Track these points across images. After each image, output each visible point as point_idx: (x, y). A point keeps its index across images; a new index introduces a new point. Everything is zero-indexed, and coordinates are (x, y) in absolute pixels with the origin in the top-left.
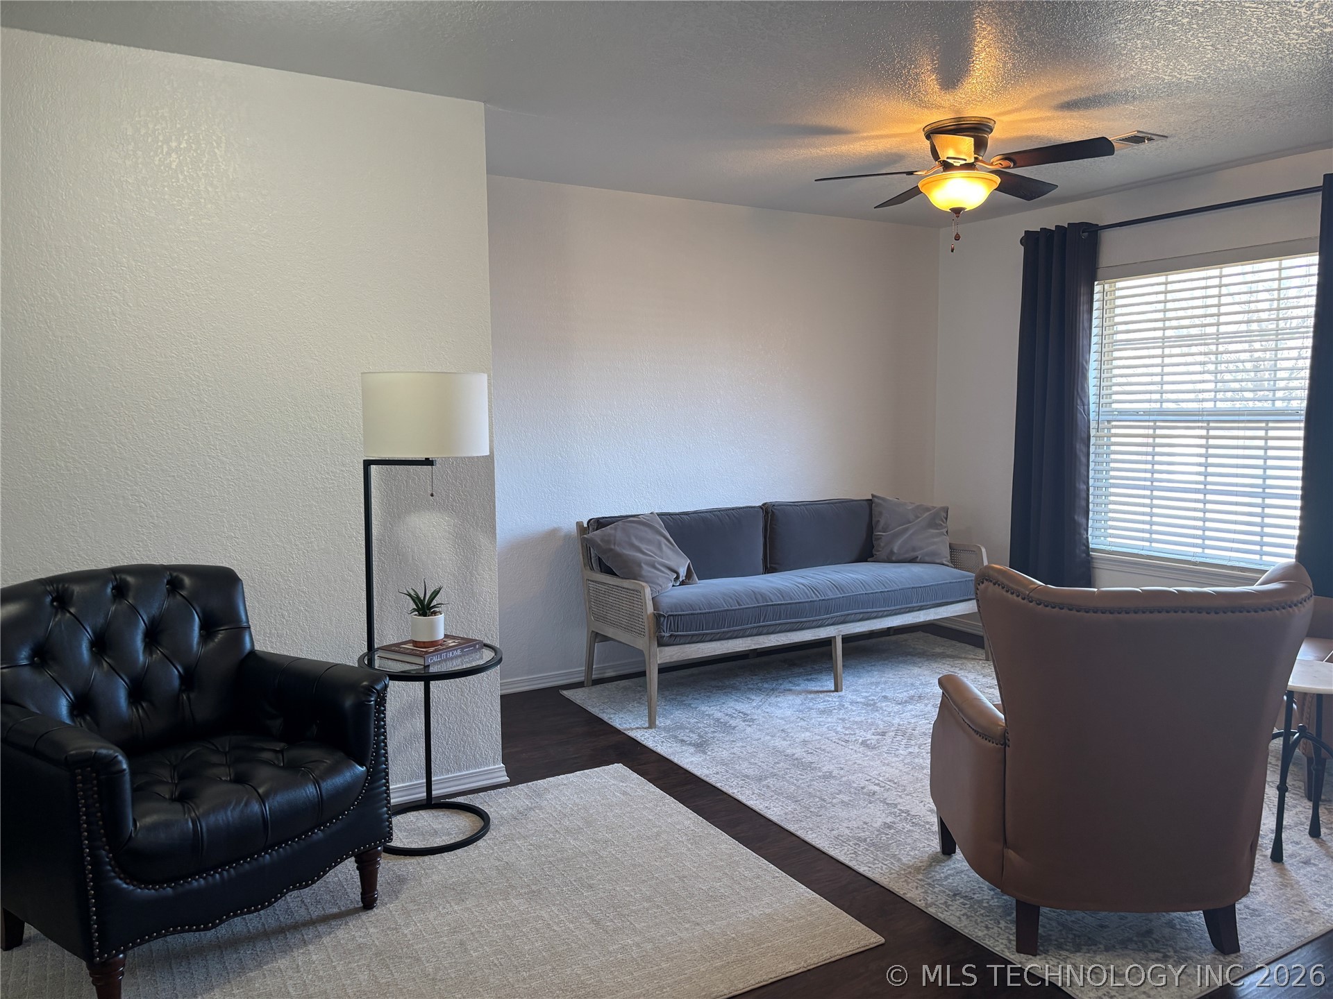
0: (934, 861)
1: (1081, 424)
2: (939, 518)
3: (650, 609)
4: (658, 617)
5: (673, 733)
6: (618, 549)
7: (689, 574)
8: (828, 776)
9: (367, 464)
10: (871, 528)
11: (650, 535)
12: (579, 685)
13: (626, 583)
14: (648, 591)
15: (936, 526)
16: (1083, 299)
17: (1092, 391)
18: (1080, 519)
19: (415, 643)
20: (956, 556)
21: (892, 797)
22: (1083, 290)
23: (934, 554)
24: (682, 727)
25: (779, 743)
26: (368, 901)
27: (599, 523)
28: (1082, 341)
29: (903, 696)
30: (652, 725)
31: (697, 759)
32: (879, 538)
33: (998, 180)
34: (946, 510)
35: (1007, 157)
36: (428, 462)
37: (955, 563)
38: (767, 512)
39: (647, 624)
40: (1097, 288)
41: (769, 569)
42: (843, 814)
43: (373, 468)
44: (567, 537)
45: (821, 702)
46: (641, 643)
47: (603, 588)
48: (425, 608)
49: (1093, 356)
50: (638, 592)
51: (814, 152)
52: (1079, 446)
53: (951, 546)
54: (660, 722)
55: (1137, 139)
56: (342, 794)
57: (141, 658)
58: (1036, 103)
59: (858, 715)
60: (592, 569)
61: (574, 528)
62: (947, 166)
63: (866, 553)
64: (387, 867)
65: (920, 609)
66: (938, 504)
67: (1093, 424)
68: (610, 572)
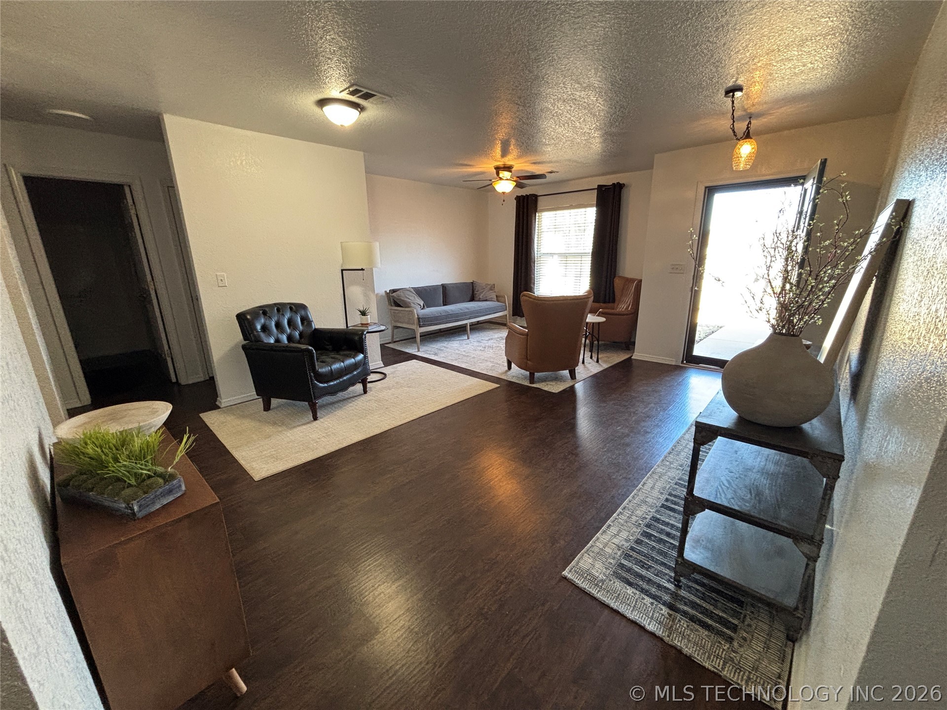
0: (506, 372)
1: (533, 257)
2: (492, 288)
3: (416, 316)
4: (419, 318)
5: (425, 352)
6: (403, 299)
7: (424, 306)
8: (474, 358)
9: (342, 270)
10: (473, 292)
11: (411, 294)
12: (390, 343)
13: (407, 309)
14: (415, 311)
15: (492, 290)
16: (533, 218)
17: (536, 247)
18: (532, 286)
19: (362, 324)
20: (498, 298)
21: (492, 360)
22: (533, 215)
23: (492, 298)
24: (428, 351)
25: (457, 352)
26: (365, 392)
27: (394, 291)
28: (533, 232)
29: (487, 339)
30: (419, 351)
31: (436, 357)
32: (476, 294)
33: (515, 183)
34: (494, 285)
35: (518, 177)
36: (362, 269)
37: (498, 301)
38: (443, 287)
39: (416, 321)
40: (537, 215)
41: (444, 305)
42: (480, 364)
43: (344, 272)
44: (382, 296)
45: (465, 342)
46: (413, 327)
47: (397, 312)
48: (363, 313)
49: (536, 236)
50: (412, 312)
51: (459, 170)
52: (532, 264)
53: (497, 296)
54: (420, 350)
55: (551, 172)
56: (360, 361)
57: (301, 327)
58: (526, 162)
59: (476, 344)
60: (392, 306)
61: (384, 294)
62: (501, 179)
63: (472, 299)
64: (369, 385)
65: (490, 314)
66: (492, 283)
67: (536, 257)
68: (399, 306)
